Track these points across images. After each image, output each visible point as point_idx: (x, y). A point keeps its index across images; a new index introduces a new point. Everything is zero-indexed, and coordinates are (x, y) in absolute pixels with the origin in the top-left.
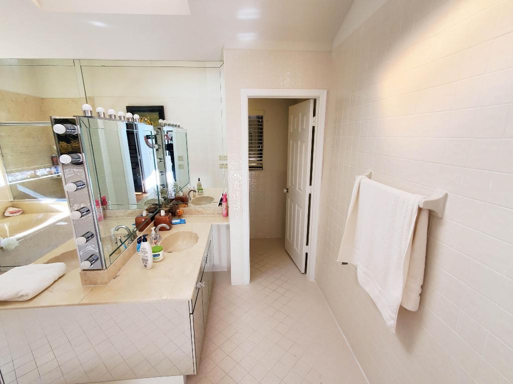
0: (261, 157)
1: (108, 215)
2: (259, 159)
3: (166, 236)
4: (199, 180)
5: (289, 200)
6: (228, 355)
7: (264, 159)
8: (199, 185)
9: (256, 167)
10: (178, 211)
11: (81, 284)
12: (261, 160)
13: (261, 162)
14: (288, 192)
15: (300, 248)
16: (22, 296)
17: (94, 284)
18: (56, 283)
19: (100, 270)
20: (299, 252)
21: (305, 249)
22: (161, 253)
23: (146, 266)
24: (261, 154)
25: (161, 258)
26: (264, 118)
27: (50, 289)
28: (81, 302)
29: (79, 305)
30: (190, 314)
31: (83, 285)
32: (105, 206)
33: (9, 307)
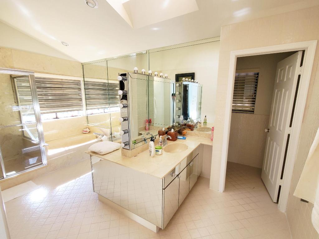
0: (254, 104)
1: (151, 128)
2: (252, 105)
3: (170, 144)
4: (206, 117)
5: (269, 138)
6: (188, 230)
7: (256, 105)
8: (205, 120)
9: (249, 111)
10: (183, 131)
11: (121, 155)
12: (254, 106)
13: (253, 107)
14: (268, 131)
15: (275, 180)
16: (101, 152)
17: (126, 156)
18: (114, 152)
19: (128, 150)
20: (273, 183)
21: (279, 182)
22: (160, 150)
23: (150, 155)
24: (254, 101)
25: (160, 153)
26: (259, 74)
27: (111, 153)
28: (117, 162)
29: (116, 163)
30: (163, 189)
31: (122, 155)
32: (150, 124)
33: (96, 155)
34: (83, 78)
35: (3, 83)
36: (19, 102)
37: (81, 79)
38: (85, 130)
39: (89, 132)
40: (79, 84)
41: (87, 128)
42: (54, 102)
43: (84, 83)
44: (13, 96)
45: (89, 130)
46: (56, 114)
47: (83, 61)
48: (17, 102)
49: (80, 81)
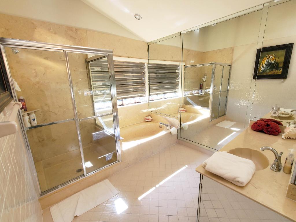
34: (148, 60)
35: (80, 68)
36: (92, 88)
37: (146, 61)
38: (148, 118)
39: (152, 121)
40: (143, 67)
41: (149, 116)
42: (121, 88)
43: (149, 66)
44: (87, 82)
45: (152, 119)
46: (122, 101)
47: (148, 40)
48: (90, 88)
49: (144, 63)
